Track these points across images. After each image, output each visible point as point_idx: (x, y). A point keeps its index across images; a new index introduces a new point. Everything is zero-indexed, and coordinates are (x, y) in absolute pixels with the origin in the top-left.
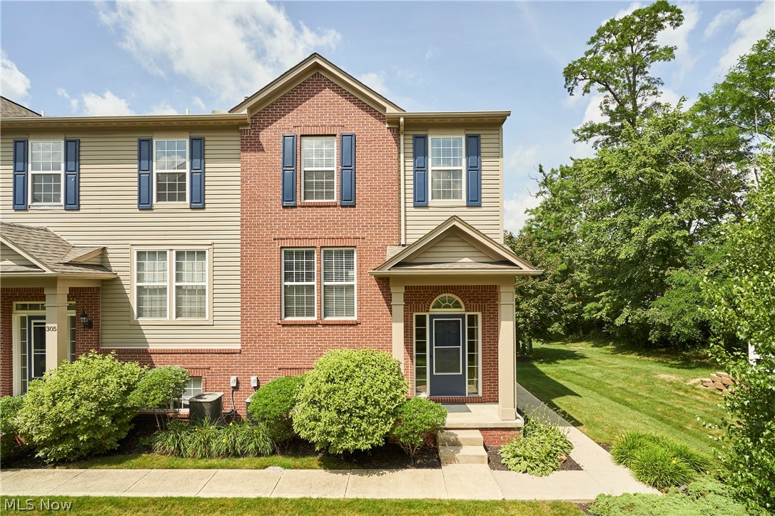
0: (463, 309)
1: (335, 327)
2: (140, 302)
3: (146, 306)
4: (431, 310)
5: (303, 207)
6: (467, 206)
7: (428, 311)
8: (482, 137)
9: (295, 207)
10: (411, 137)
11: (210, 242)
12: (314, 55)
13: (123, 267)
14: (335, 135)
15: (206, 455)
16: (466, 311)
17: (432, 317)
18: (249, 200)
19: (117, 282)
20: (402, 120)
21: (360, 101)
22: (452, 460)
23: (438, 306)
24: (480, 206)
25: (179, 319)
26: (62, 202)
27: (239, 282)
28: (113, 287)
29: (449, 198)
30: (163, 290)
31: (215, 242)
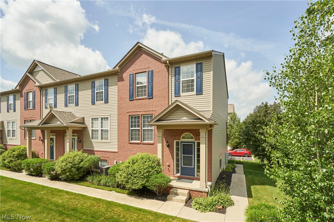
0: (194, 140)
1: (146, 145)
2: (92, 134)
3: (94, 136)
4: (181, 139)
5: (136, 100)
6: (196, 95)
7: (180, 140)
8: (203, 63)
9: (133, 100)
10: (174, 68)
11: (109, 114)
12: (138, 43)
13: (88, 123)
14: (146, 72)
15: (99, 185)
16: (195, 140)
17: (181, 142)
18: (120, 99)
19: (87, 128)
20: (168, 62)
21: (155, 57)
22: (171, 200)
23: (184, 138)
24: (202, 94)
25: (102, 140)
26: (75, 104)
27: (117, 128)
28: (86, 130)
29: (189, 92)
30: (98, 131)
31: (111, 114)
